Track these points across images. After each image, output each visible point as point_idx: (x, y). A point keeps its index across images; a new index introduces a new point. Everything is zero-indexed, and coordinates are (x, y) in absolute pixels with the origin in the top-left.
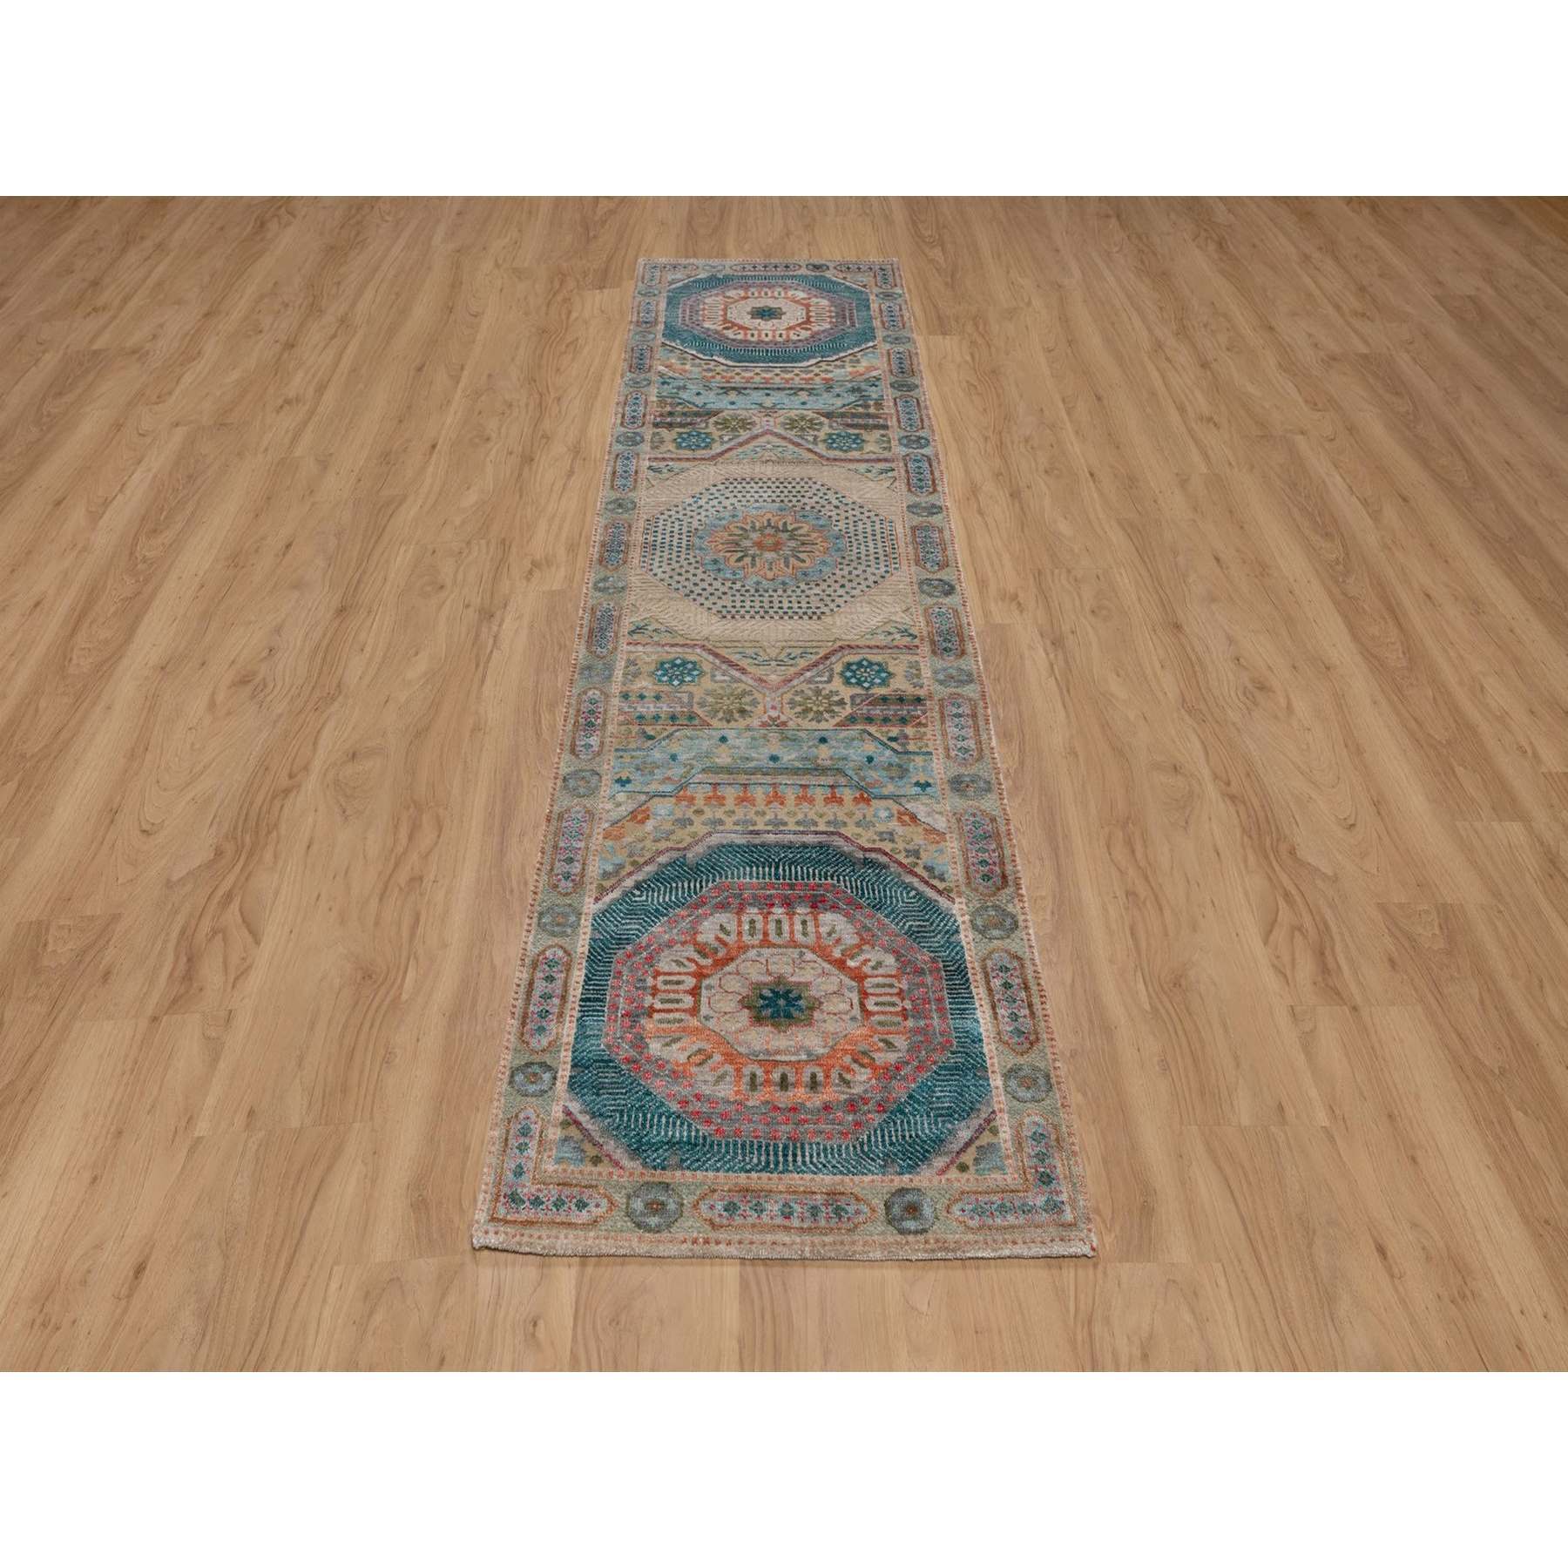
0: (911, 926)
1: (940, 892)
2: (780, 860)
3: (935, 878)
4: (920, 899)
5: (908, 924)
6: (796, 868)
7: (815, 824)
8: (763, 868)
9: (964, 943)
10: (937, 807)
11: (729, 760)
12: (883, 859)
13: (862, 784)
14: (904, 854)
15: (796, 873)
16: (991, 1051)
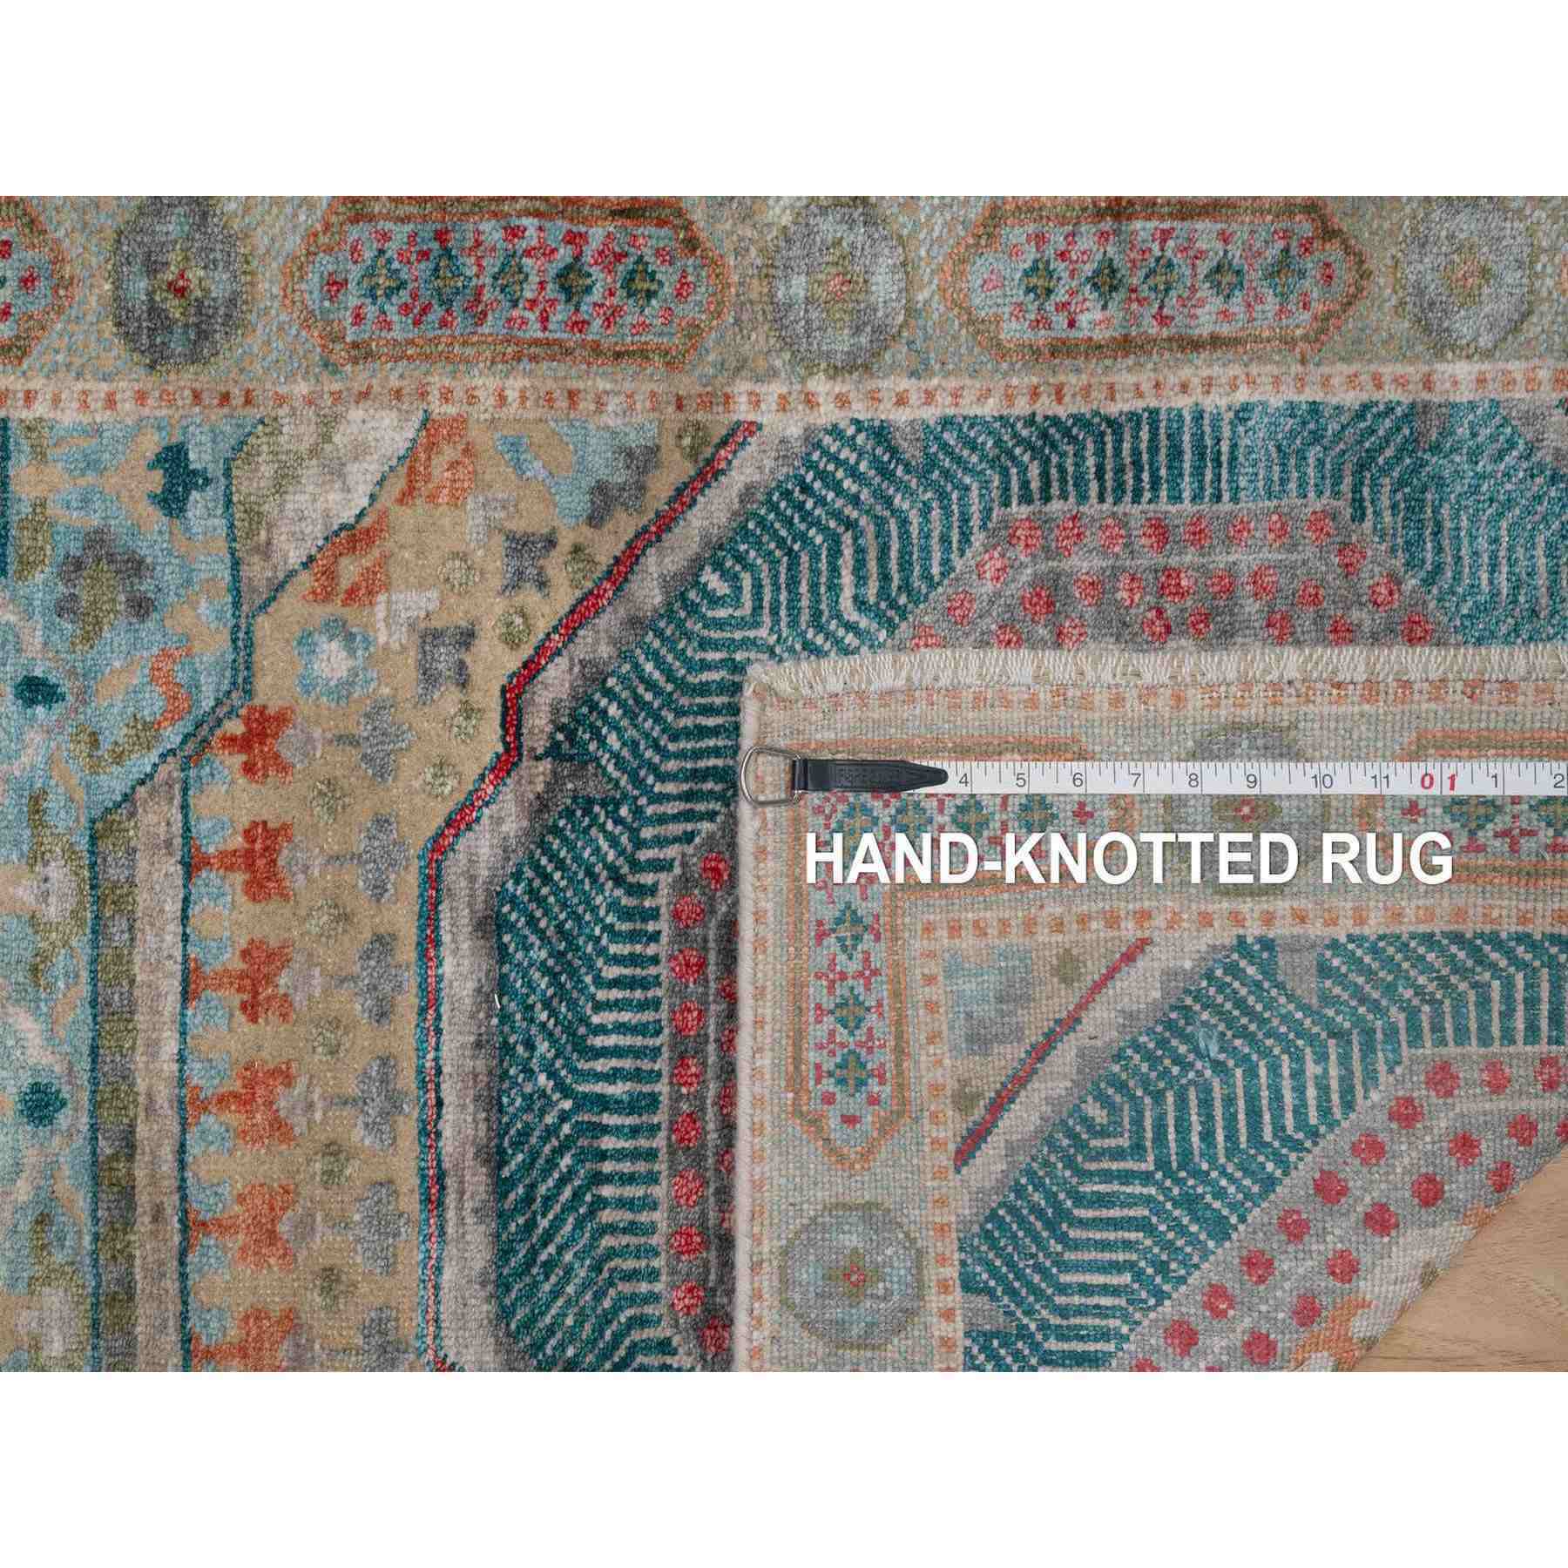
0: (860, 603)
1: (708, 473)
2: (566, 1092)
3: (642, 488)
4: (740, 558)
5: (852, 615)
6: (601, 1030)
7: (383, 943)
8: (603, 1156)
9: (930, 414)
10: (297, 433)
11: (55, 1299)
12: (557, 680)
13: (172, 736)
14: (530, 597)
15: (621, 1028)
16: (1352, 379)
